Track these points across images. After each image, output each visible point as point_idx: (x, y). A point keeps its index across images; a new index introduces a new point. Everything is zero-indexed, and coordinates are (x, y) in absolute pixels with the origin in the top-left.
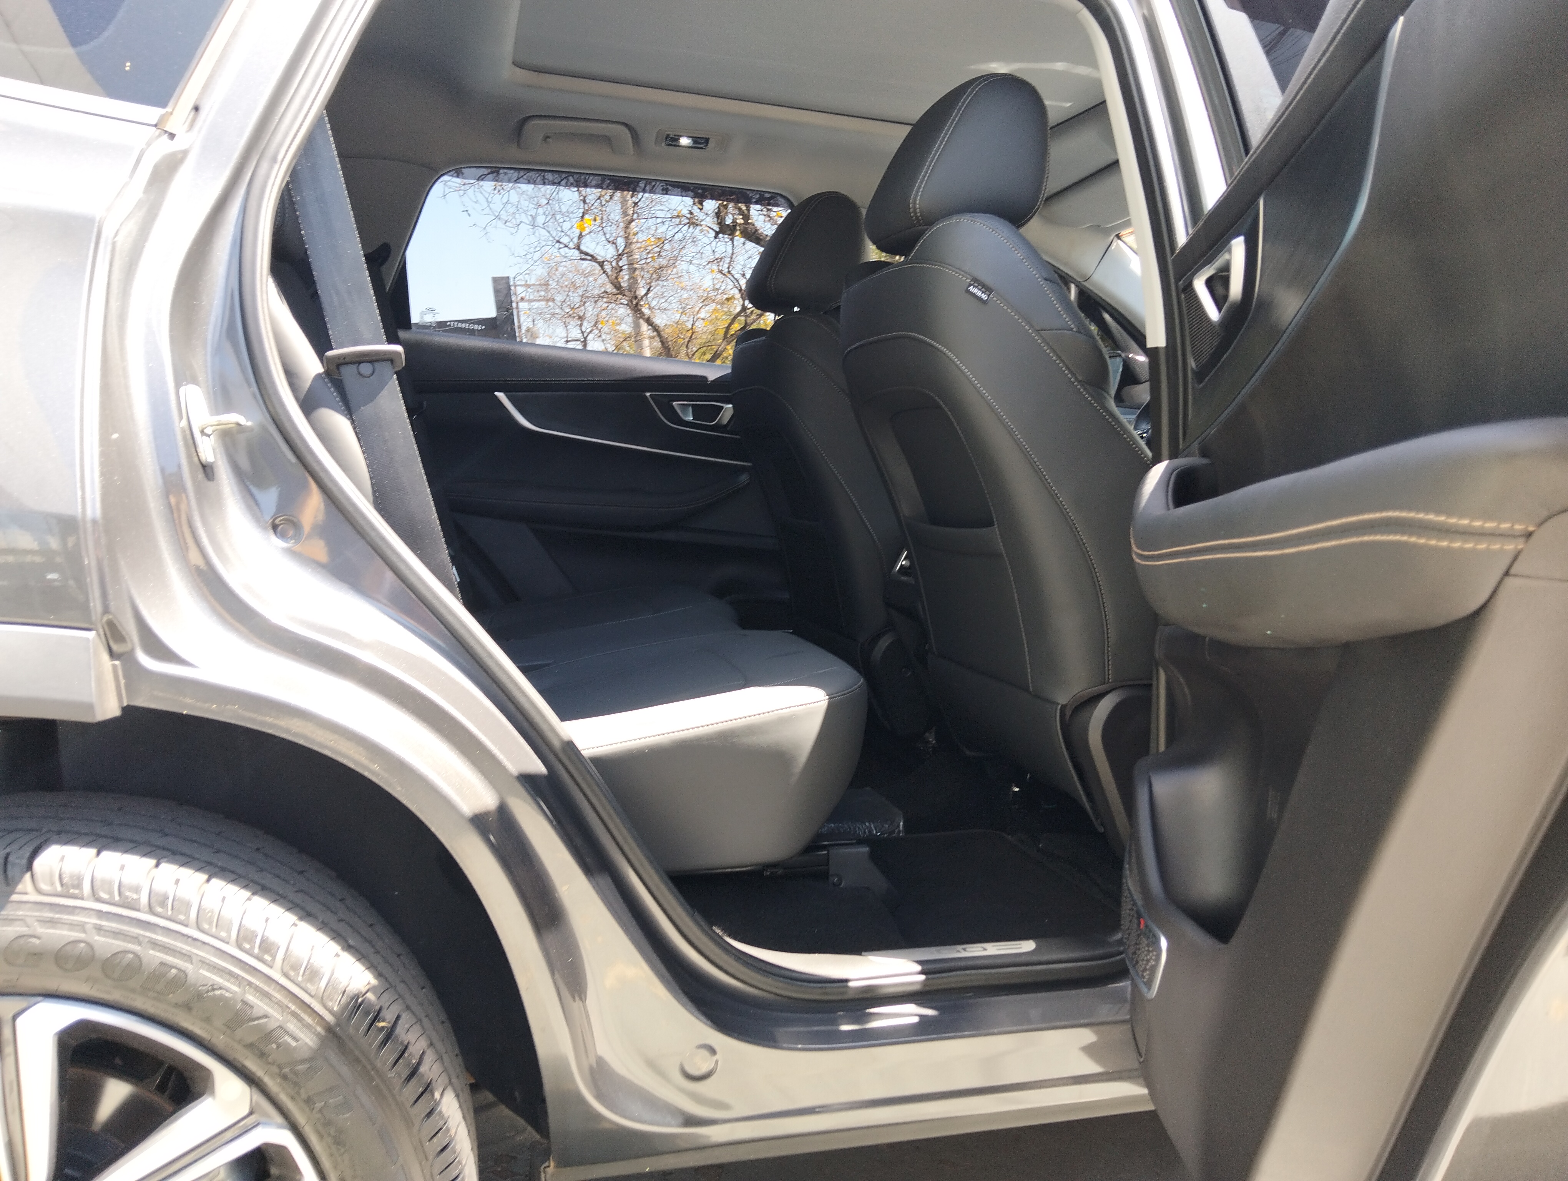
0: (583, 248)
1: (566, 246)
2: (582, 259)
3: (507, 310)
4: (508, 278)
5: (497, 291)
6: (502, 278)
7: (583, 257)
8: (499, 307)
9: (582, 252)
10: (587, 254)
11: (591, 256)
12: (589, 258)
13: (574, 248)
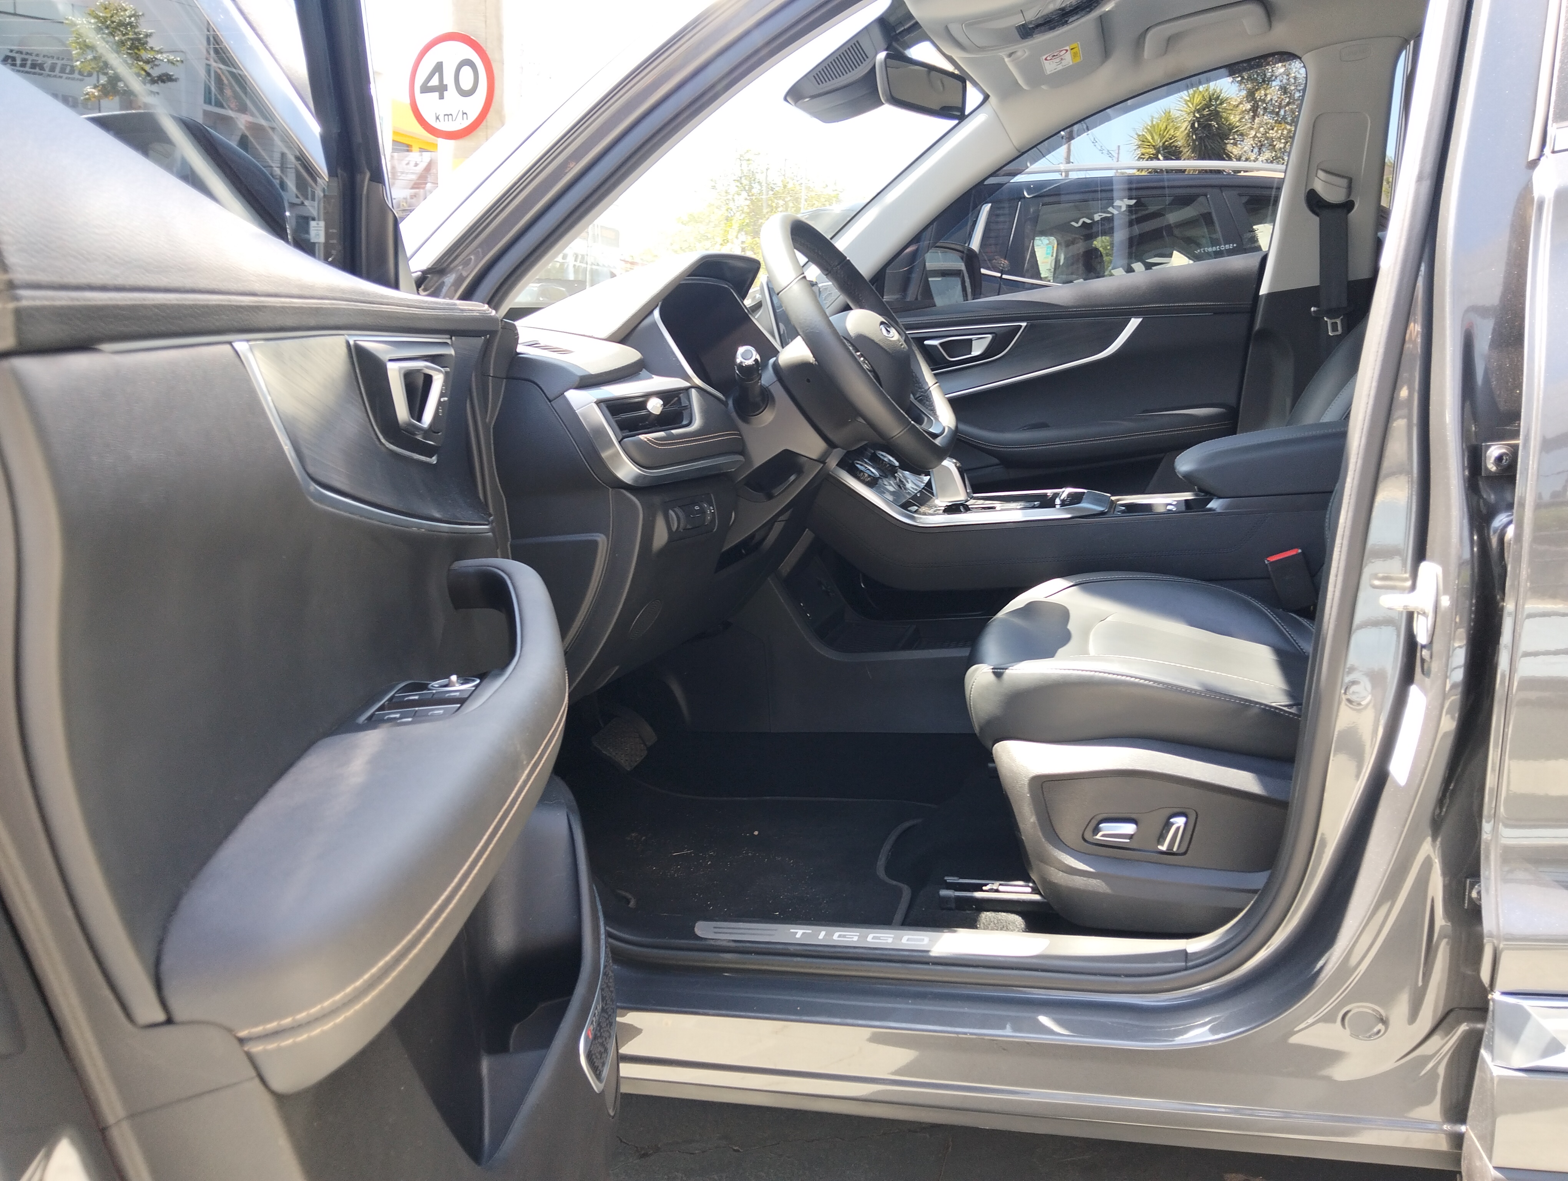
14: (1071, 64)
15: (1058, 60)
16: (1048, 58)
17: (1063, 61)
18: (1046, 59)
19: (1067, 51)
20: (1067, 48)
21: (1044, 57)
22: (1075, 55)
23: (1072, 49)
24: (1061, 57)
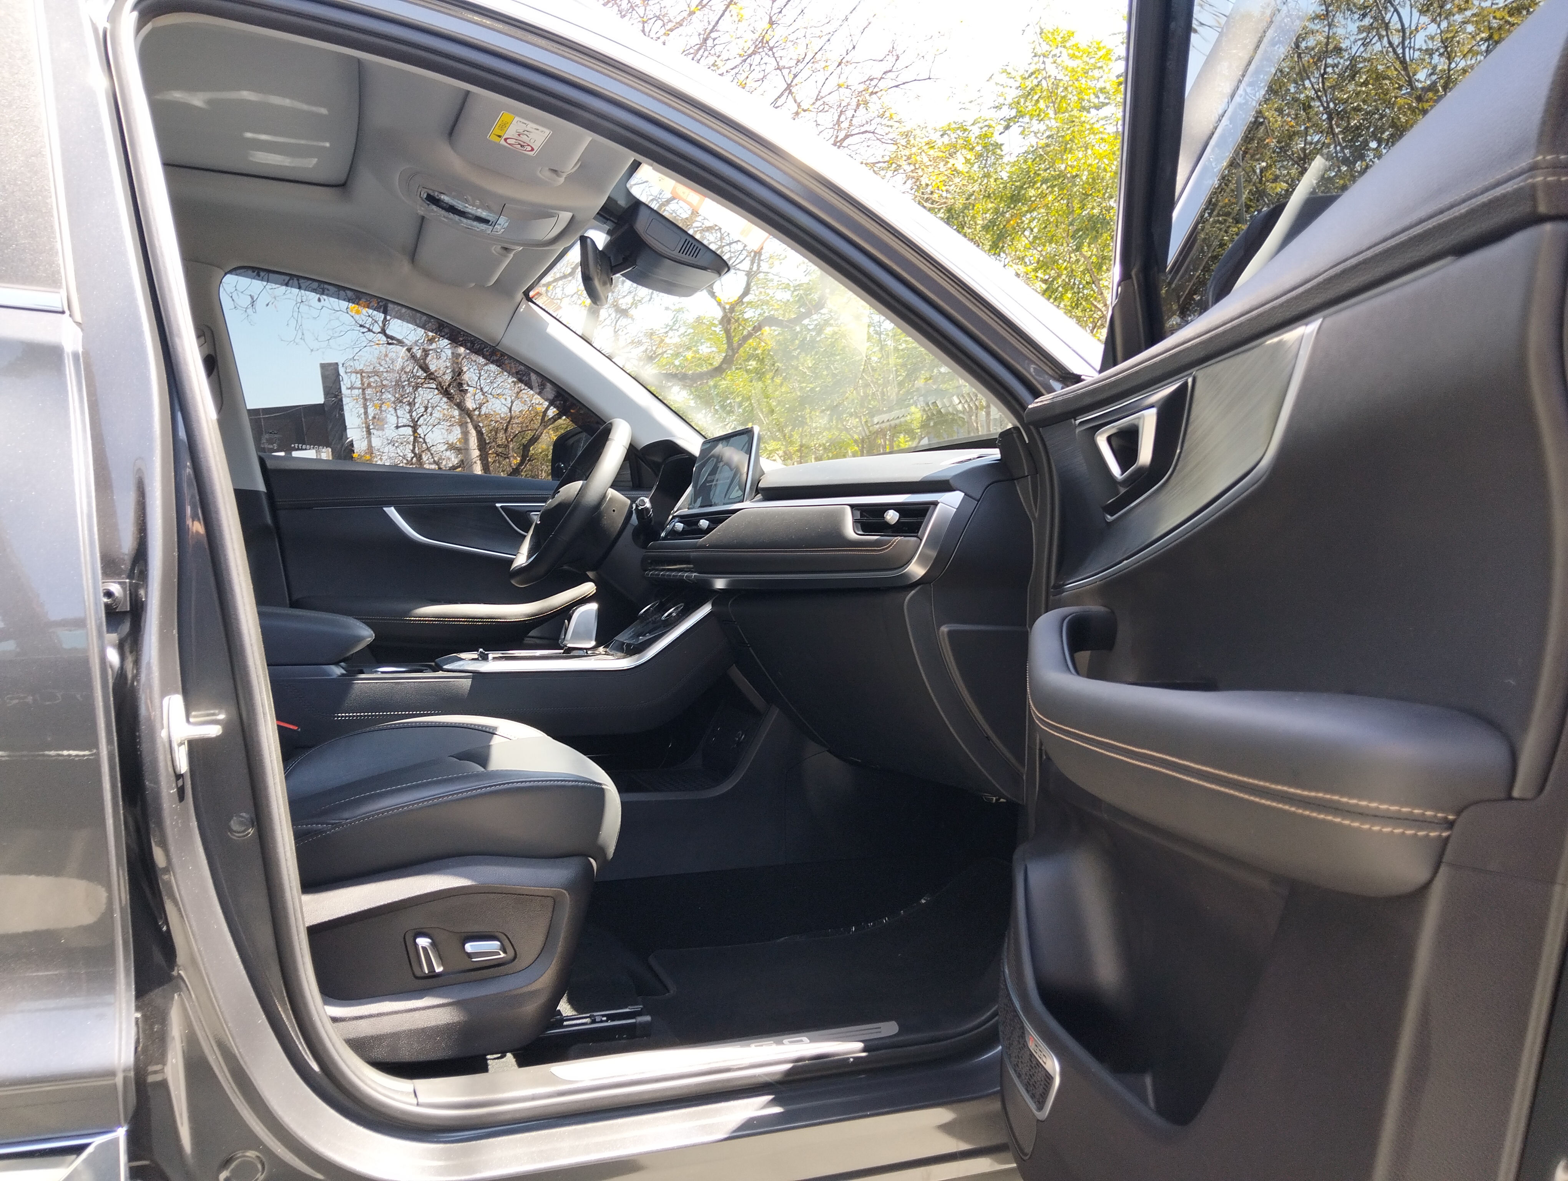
0: (388, 332)
1: (369, 330)
2: (389, 344)
3: (336, 396)
4: (337, 364)
5: (324, 378)
6: (330, 364)
7: (390, 341)
8: (327, 394)
9: (387, 336)
10: (392, 338)
11: (398, 340)
12: (395, 342)
13: (379, 333)
14: (517, 119)
15: (524, 138)
16: (529, 148)
17: (521, 131)
18: (532, 150)
19: (506, 140)
20: (503, 142)
21: (531, 153)
22: (504, 126)
23: (500, 136)
24: (520, 138)
